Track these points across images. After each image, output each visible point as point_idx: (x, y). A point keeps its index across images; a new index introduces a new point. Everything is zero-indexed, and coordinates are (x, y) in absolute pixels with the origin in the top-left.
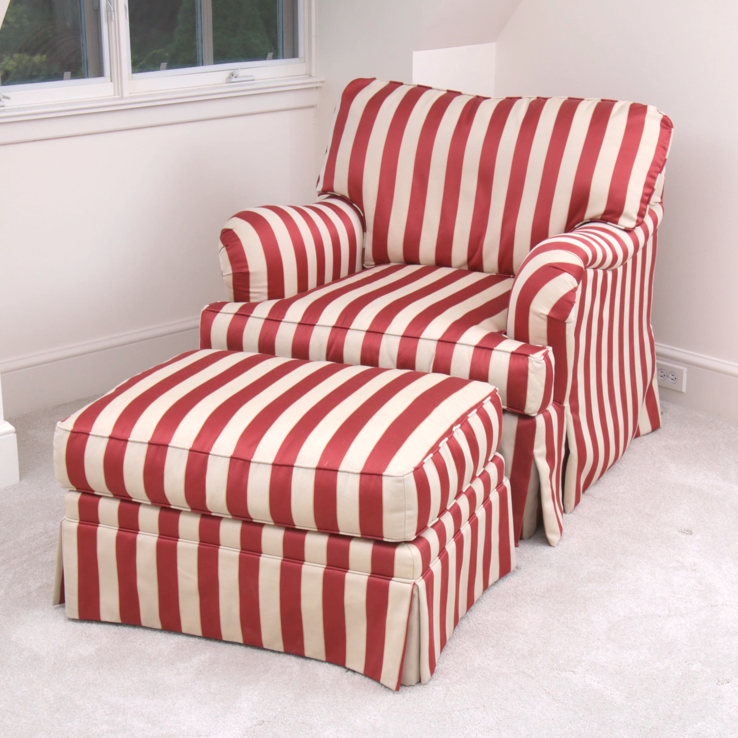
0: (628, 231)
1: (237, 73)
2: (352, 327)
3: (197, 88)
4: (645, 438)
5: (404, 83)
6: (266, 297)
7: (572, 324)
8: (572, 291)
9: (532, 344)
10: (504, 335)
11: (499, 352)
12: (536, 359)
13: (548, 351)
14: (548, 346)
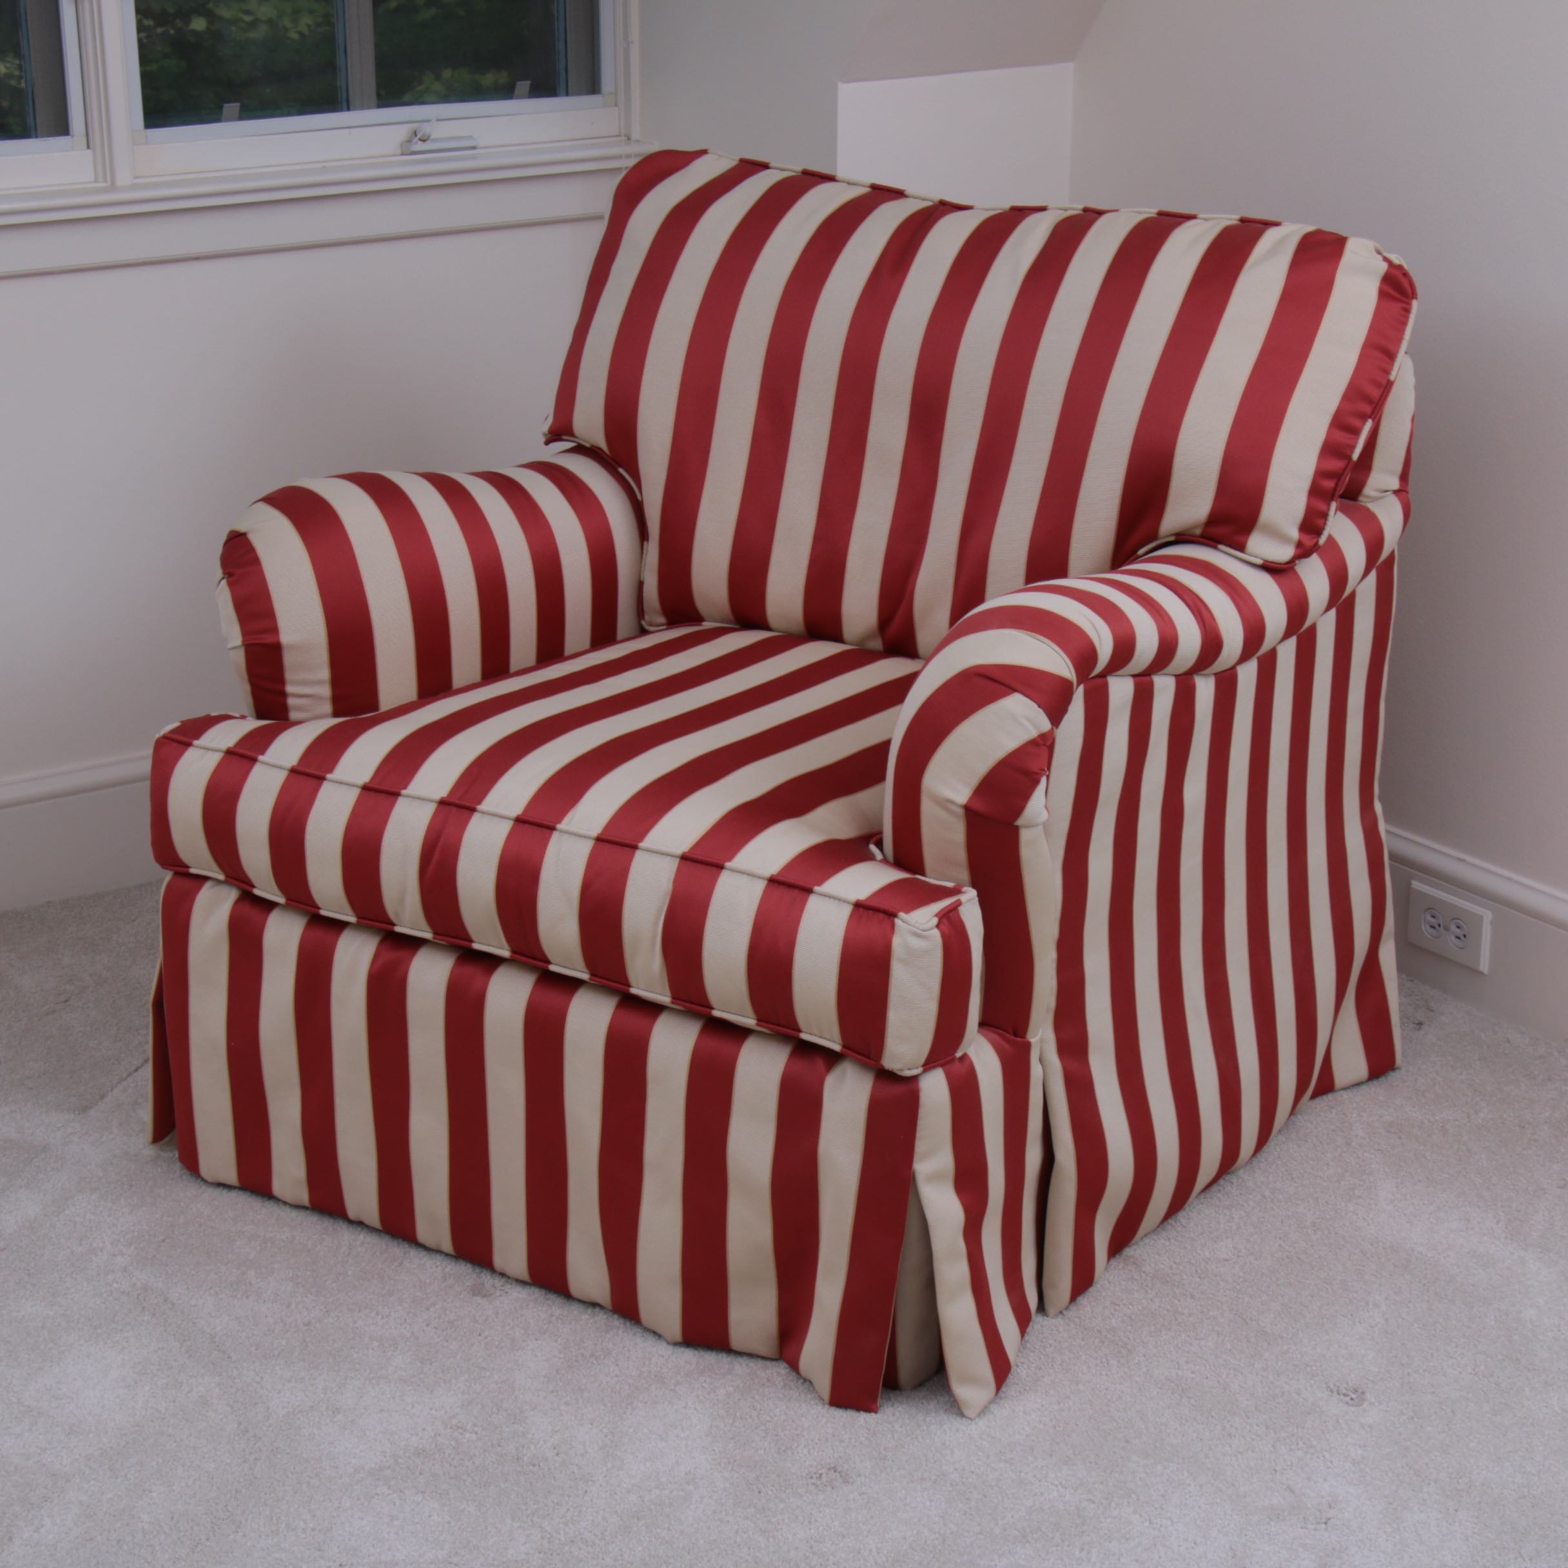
0: (1270, 568)
1: (426, 129)
2: (485, 806)
3: (320, 165)
4: (1345, 1095)
5: (772, 164)
6: (328, 708)
7: (1039, 830)
8: (1033, 743)
9: (930, 878)
10: (873, 848)
11: (827, 899)
12: (914, 927)
13: (959, 904)
14: (967, 886)
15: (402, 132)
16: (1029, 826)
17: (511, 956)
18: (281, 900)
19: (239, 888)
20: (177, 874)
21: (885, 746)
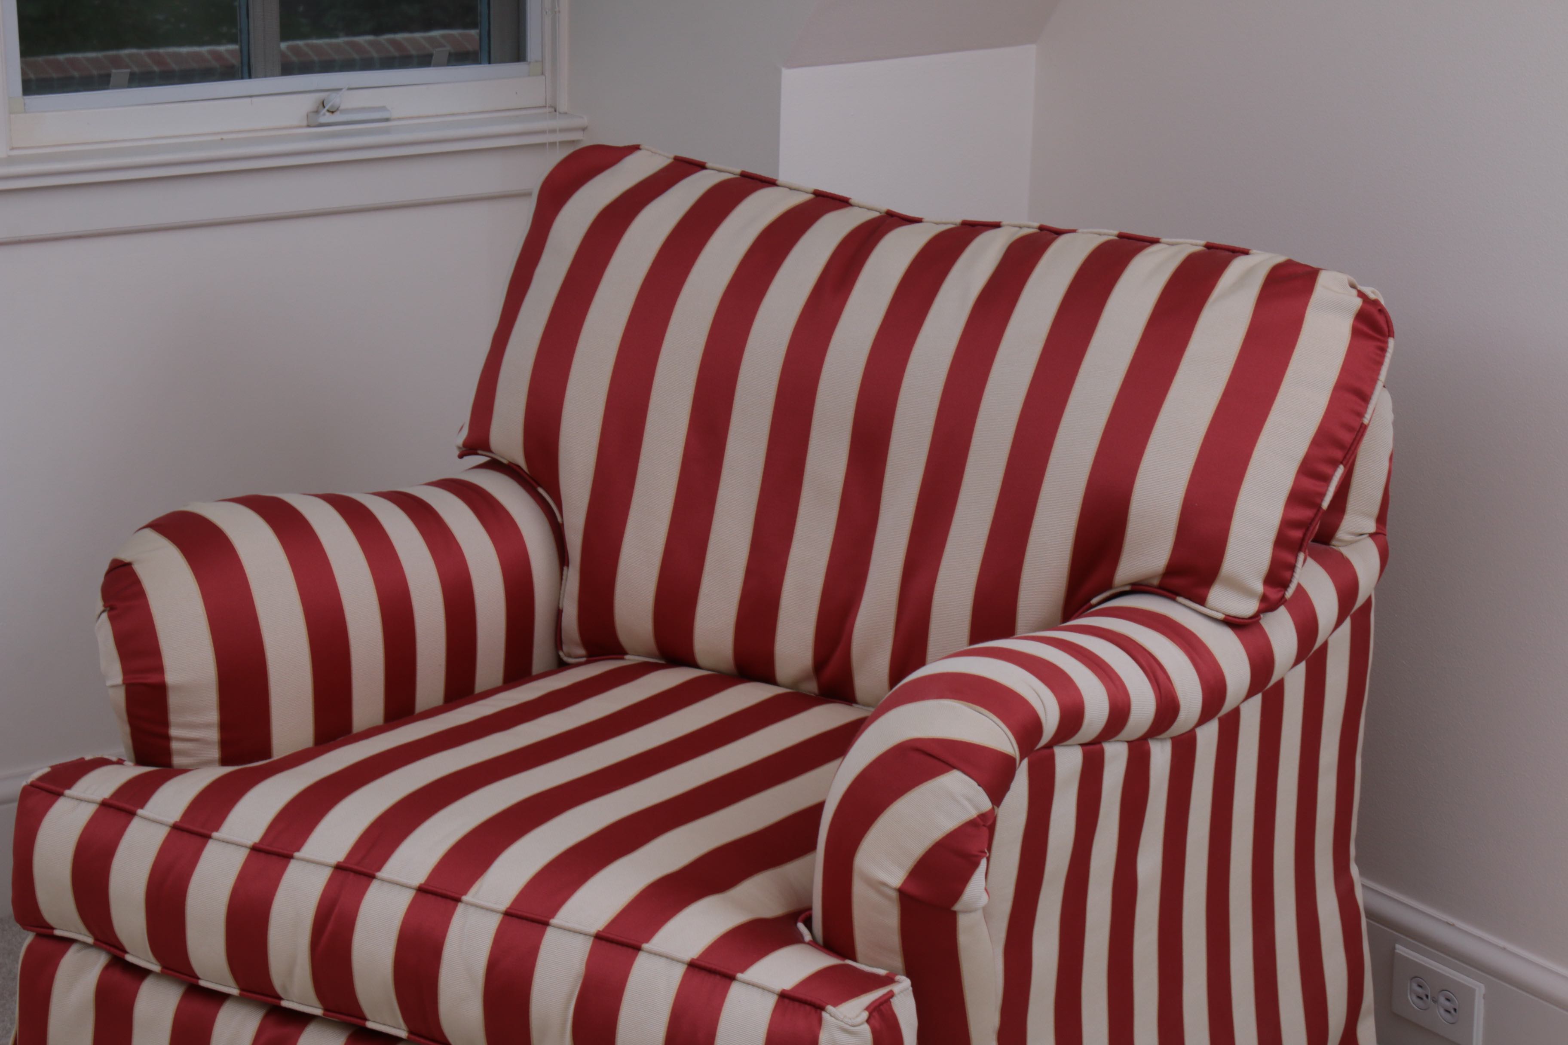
0: (1233, 623)
1: (334, 99)
2: (385, 873)
3: (219, 137)
5: (709, 165)
6: (215, 753)
7: (978, 916)
8: (972, 824)
9: (862, 963)
10: (801, 926)
11: (750, 987)
12: (842, 1021)
13: (891, 995)
14: (901, 975)
15: (308, 103)
16: (966, 912)
17: (408, 1037)
18: (156, 968)
19: (108, 952)
20: (39, 935)
21: (819, 808)
